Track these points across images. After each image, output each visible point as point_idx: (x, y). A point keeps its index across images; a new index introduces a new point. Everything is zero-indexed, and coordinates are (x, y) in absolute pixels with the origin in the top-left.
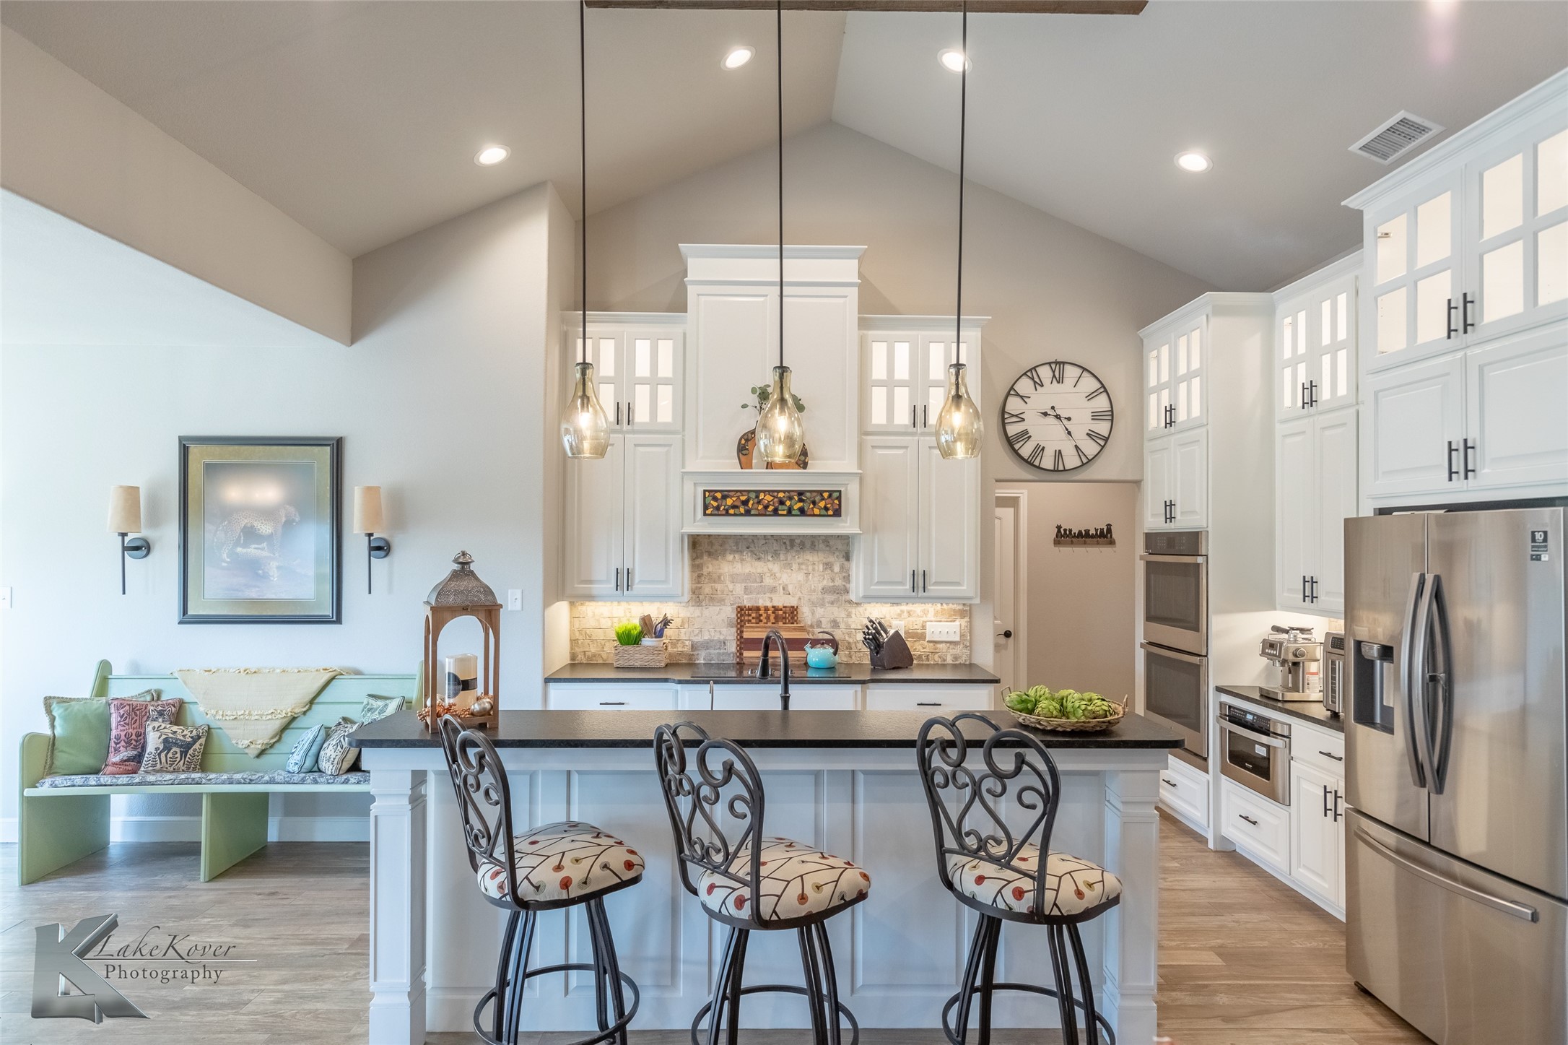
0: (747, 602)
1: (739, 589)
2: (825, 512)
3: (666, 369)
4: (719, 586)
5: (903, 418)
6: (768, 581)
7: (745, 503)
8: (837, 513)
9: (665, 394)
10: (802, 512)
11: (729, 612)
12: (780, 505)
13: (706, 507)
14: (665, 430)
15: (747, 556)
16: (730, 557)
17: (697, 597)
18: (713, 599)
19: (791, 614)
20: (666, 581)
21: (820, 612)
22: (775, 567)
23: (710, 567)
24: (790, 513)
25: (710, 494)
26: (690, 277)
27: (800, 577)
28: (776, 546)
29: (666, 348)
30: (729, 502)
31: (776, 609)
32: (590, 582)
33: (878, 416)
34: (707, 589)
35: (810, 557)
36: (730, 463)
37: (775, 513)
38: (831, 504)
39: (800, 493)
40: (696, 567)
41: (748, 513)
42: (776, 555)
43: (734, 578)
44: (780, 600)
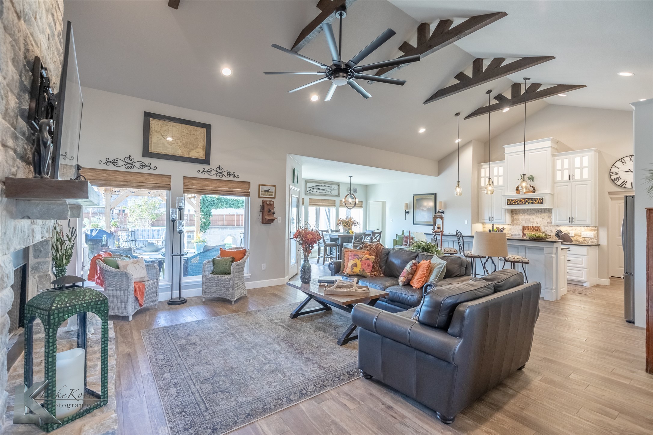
0: (526, 225)
1: (524, 222)
2: (538, 203)
3: (501, 173)
4: (518, 221)
5: (566, 178)
6: (532, 220)
7: (517, 202)
8: (542, 203)
9: (501, 179)
10: (532, 203)
11: (521, 228)
12: (526, 201)
13: (508, 203)
14: (501, 186)
15: (526, 214)
16: (521, 215)
17: (513, 224)
18: (517, 224)
19: (538, 229)
20: (501, 219)
21: (547, 228)
22: (534, 217)
23: (516, 217)
24: (529, 203)
25: (508, 200)
26: (506, 152)
27: (541, 219)
28: (534, 212)
29: (501, 169)
30: (513, 201)
31: (533, 227)
32: (484, 219)
33: (558, 178)
34: (515, 222)
35: (544, 214)
36: (515, 193)
37: (525, 203)
38: (541, 201)
39: (532, 199)
40: (512, 217)
41: (518, 204)
42: (534, 214)
43: (522, 220)
44: (535, 225)
